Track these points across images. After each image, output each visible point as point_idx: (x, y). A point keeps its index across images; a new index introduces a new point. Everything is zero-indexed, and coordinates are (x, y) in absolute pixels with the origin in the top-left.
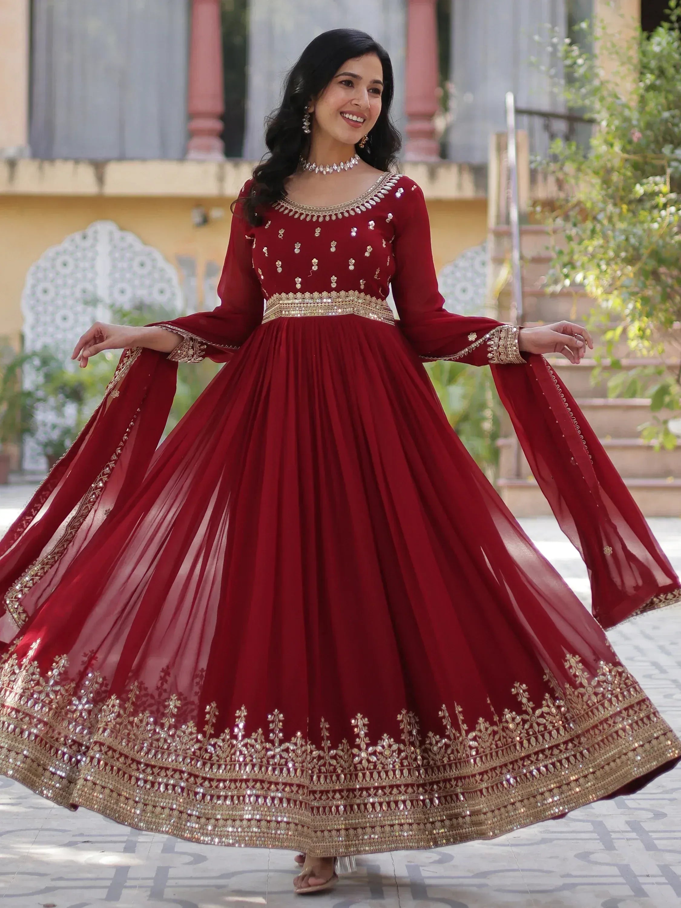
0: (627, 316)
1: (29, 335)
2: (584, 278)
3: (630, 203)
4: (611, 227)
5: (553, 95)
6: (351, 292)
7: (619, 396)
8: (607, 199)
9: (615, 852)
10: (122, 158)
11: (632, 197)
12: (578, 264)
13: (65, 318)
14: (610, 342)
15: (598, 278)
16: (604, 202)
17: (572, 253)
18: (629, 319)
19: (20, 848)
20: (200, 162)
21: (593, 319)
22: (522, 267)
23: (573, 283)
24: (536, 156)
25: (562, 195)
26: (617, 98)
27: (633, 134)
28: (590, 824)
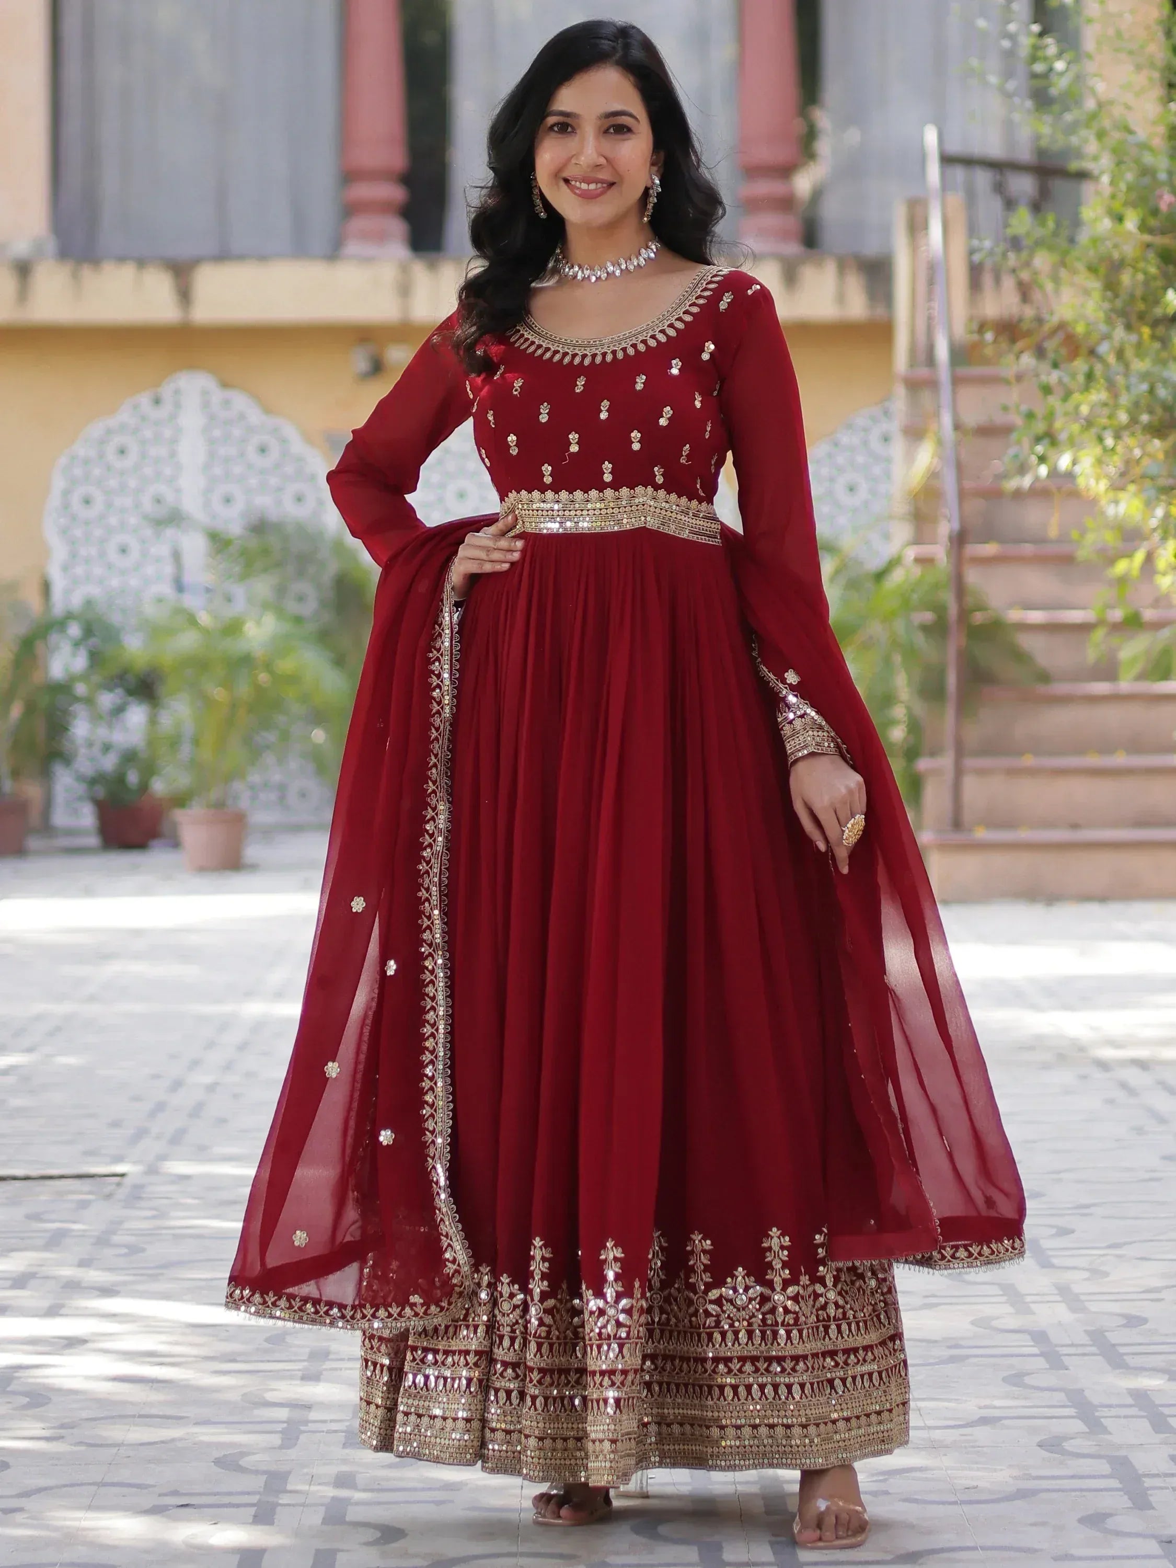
0: (1154, 530)
1: (59, 584)
2: (1074, 462)
3: (1155, 324)
4: (1120, 368)
5: (1009, 126)
6: (639, 489)
7: (1142, 677)
8: (1114, 316)
9: (1151, 1512)
10: (223, 256)
11: (1158, 311)
12: (1063, 436)
13: (123, 550)
14: (1123, 580)
15: (1099, 462)
16: (1109, 321)
17: (1050, 417)
18: (1157, 537)
19: (65, 1519)
20: (367, 260)
21: (1090, 538)
22: (958, 444)
23: (1054, 473)
24: (980, 240)
25: (1029, 312)
26: (1130, 132)
27: (1161, 197)
28: (1104, 1461)
